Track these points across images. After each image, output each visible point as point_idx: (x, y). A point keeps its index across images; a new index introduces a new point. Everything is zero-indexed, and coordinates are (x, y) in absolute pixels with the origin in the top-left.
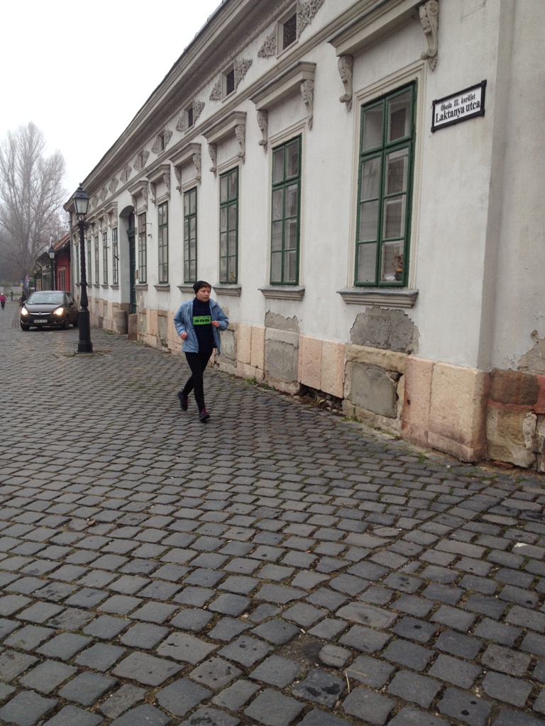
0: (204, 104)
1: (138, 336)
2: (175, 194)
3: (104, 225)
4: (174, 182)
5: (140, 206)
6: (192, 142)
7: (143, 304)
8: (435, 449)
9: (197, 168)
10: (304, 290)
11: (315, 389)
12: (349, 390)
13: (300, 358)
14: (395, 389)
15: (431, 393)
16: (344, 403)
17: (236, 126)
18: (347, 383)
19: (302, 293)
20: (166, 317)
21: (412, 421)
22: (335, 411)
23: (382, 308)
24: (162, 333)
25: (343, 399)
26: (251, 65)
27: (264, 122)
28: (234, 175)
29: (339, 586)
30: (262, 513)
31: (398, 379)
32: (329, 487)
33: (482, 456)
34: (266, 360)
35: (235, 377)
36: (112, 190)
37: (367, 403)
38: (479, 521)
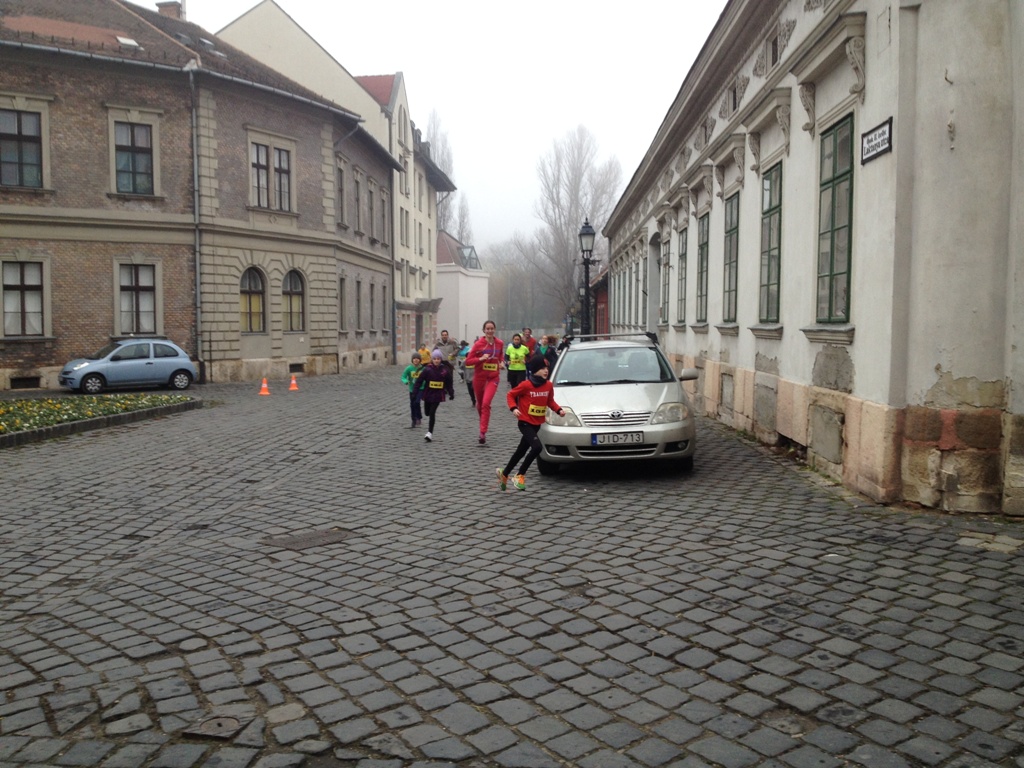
0: (715, 122)
3: (637, 255)
4: (692, 208)
5: (664, 234)
6: (705, 163)
8: (861, 493)
9: (708, 192)
10: (782, 328)
11: (788, 438)
12: (811, 437)
13: (778, 404)
16: (809, 451)
18: (810, 429)
19: (780, 331)
21: (849, 466)
22: (800, 460)
23: (832, 345)
25: (807, 447)
26: (748, 82)
28: (735, 201)
29: (640, 565)
30: (627, 527)
31: (843, 421)
32: (708, 515)
33: (896, 496)
34: (756, 410)
35: (730, 429)
36: (644, 212)
37: (822, 450)
38: (819, 540)
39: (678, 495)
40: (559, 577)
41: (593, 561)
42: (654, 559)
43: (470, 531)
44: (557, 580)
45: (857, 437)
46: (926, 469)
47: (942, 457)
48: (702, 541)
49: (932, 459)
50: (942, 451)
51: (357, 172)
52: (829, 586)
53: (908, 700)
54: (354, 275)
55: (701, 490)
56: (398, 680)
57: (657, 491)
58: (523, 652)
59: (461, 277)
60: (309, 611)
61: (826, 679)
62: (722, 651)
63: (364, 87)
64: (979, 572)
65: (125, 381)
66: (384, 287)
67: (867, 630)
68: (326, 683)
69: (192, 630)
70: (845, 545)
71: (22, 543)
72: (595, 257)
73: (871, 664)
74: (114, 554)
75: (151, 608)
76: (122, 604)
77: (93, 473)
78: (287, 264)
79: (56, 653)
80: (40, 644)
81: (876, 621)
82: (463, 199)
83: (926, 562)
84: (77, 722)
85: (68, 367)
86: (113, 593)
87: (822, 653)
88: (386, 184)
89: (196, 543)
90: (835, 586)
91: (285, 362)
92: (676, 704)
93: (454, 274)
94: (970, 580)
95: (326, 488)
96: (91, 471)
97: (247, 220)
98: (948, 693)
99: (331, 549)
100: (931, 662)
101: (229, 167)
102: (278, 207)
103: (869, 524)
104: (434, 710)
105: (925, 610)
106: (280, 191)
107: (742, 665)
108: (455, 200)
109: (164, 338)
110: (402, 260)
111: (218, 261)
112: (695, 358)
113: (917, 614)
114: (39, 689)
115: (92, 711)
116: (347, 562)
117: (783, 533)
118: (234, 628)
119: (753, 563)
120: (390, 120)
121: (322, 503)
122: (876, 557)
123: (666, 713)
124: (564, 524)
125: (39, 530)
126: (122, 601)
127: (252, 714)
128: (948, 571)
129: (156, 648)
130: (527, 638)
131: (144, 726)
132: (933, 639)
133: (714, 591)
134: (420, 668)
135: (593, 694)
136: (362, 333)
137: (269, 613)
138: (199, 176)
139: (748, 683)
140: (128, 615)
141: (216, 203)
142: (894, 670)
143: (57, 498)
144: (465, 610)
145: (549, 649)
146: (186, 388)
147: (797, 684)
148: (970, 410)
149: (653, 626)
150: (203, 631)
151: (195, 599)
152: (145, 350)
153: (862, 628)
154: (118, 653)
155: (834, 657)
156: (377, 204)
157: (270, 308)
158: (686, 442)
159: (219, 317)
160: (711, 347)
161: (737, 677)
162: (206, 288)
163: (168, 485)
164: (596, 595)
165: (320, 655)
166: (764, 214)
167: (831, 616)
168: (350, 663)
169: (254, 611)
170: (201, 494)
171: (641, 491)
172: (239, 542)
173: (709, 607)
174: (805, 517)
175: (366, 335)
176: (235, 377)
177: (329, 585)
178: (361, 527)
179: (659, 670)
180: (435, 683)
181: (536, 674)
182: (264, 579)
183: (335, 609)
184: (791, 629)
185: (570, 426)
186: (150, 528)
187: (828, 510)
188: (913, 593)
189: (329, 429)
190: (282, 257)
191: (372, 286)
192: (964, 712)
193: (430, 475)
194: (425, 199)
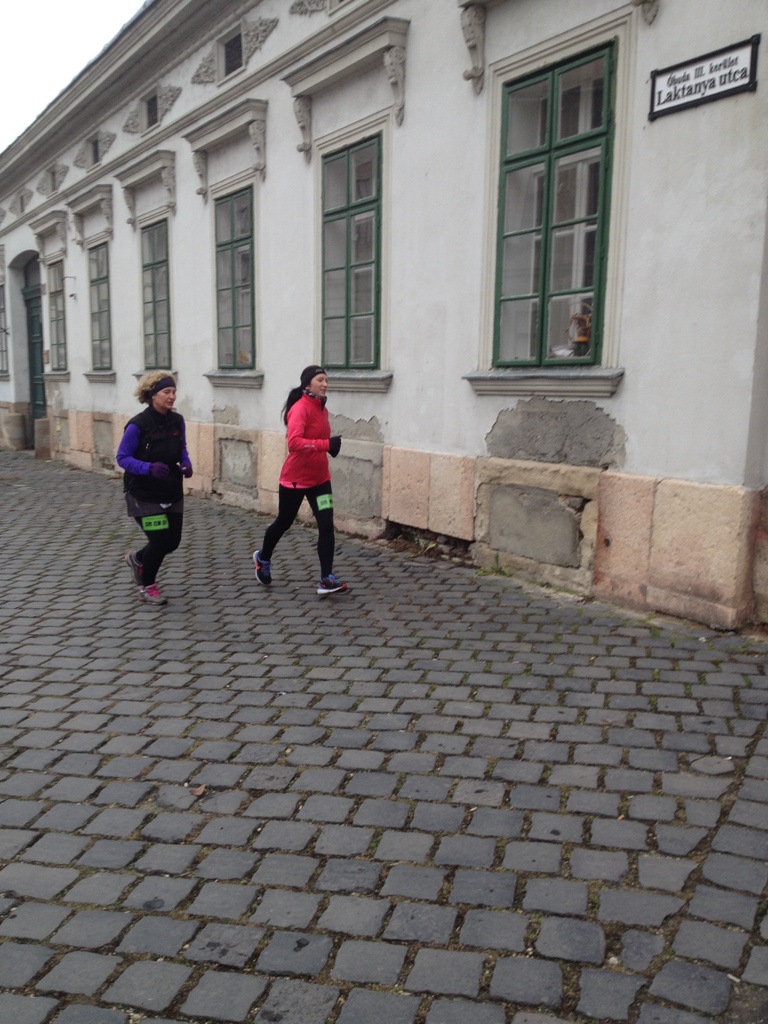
0: (179, 91)
1: (53, 454)
2: (124, 230)
4: (124, 215)
5: (53, 250)
6: (158, 148)
7: (60, 403)
8: (660, 612)
9: (169, 190)
11: (416, 529)
12: (485, 528)
13: (386, 482)
14: (577, 523)
15: (652, 527)
16: (480, 546)
17: (251, 122)
18: (482, 517)
19: (388, 381)
20: (109, 422)
21: (614, 571)
22: (456, 560)
23: (550, 399)
24: (101, 449)
25: (474, 541)
26: (275, 26)
27: (306, 116)
31: (584, 507)
33: (747, 617)
37: (518, 546)
45: (641, 531)
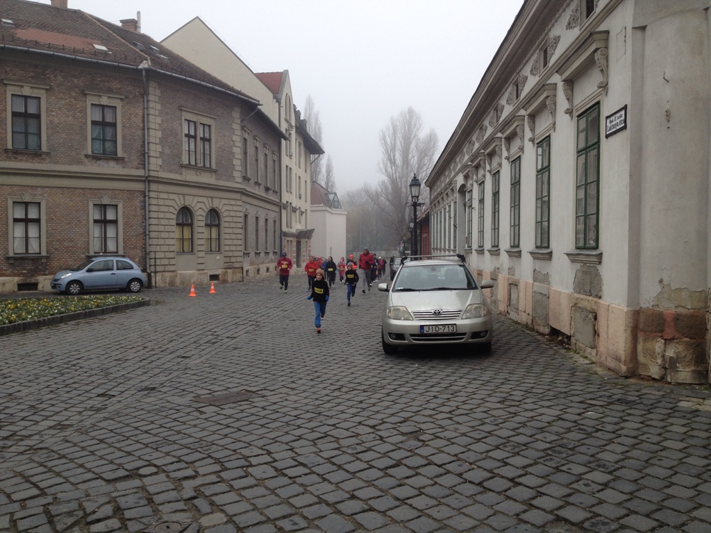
0: (504, 107)
2: (488, 175)
3: (449, 200)
4: (488, 167)
5: (469, 185)
6: (497, 136)
8: (609, 369)
9: (499, 156)
10: (552, 252)
11: (557, 330)
12: (573, 329)
13: (550, 306)
14: (594, 326)
15: (608, 327)
16: (572, 339)
17: (517, 126)
18: (572, 323)
19: (550, 254)
21: (600, 350)
22: (567, 346)
23: (587, 265)
25: (570, 336)
26: (527, 79)
27: (532, 124)
28: (518, 163)
29: (456, 419)
30: (447, 391)
31: (595, 318)
32: (503, 383)
33: (634, 372)
34: (534, 309)
35: (517, 323)
36: (454, 169)
37: (582, 338)
38: (581, 402)
39: (481, 369)
40: (400, 427)
41: (424, 415)
42: (466, 414)
43: (337, 393)
44: (398, 429)
45: (606, 329)
46: (654, 353)
47: (665, 344)
48: (499, 402)
49: (658, 345)
50: (665, 340)
51: (257, 140)
52: (589, 435)
53: (647, 516)
54: (254, 213)
55: (498, 366)
56: (290, 498)
57: (467, 366)
58: (377, 479)
59: (327, 214)
60: (227, 449)
61: (589, 500)
62: (516, 480)
63: (262, 81)
64: (694, 426)
65: (97, 286)
66: (275, 221)
67: (617, 466)
68: (241, 499)
69: (147, 461)
70: (600, 406)
71: (27, 399)
72: (420, 201)
73: (620, 490)
74: (91, 407)
75: (118, 445)
76: (98, 442)
77: (76, 350)
78: (208, 205)
79: (54, 476)
80: (42, 469)
81: (623, 460)
82: (329, 160)
83: (657, 418)
84: (69, 524)
85: (57, 276)
86: (92, 434)
87: (586, 482)
88: (276, 149)
89: (148, 400)
90: (594, 434)
91: (207, 273)
92: (485, 517)
93: (322, 212)
94: (688, 431)
95: (237, 362)
96: (75, 349)
97: (181, 174)
98: (676, 511)
99: (241, 405)
100: (662, 489)
101: (169, 136)
102: (202, 165)
103: (615, 391)
104: (316, 519)
105: (657, 452)
106: (204, 154)
107: (530, 490)
108: (324, 160)
109: (124, 256)
110: (287, 202)
111: (161, 202)
112: (491, 273)
113: (652, 455)
114: (43, 501)
115: (80, 517)
116: (252, 415)
117: (556, 397)
118: (176, 460)
119: (536, 418)
120: (279, 104)
121: (234, 372)
122: (621, 414)
123: (477, 523)
124: (402, 389)
125: (39, 390)
126: (98, 440)
127: (191, 520)
128: (672, 424)
129: (122, 473)
130: (379, 469)
131: (116, 528)
132: (663, 473)
133: (509, 437)
134: (305, 489)
135: (426, 509)
136: (259, 253)
137: (199, 449)
138: (148, 143)
139: (535, 502)
140: (102, 450)
141: (160, 162)
142: (637, 494)
143: (51, 368)
144: (336, 449)
145: (394, 477)
146: (138, 292)
147: (568, 504)
148: (683, 311)
149: (466, 462)
150: (154, 462)
151: (148, 439)
152: (110, 264)
153: (613, 464)
154: (97, 476)
155: (594, 484)
156: (270, 163)
157: (196, 236)
158: (486, 332)
159: (161, 241)
160: (502, 265)
161: (527, 498)
162: (153, 221)
163: (127, 360)
164: (427, 440)
165: (235, 479)
166: (538, 172)
167: (592, 456)
168: (256, 486)
169: (189, 448)
170: (150, 366)
171: (456, 366)
172: (177, 400)
173: (506, 449)
174: (571, 386)
175: (262, 255)
176: (172, 283)
177: (240, 430)
178: (262, 390)
179: (472, 493)
180: (316, 500)
181: (386, 495)
182: (195, 426)
183: (245, 448)
184: (563, 465)
185: (404, 320)
186: (115, 389)
187: (587, 381)
188: (648, 440)
189: (237, 321)
190: (204, 200)
191: (266, 220)
192: (687, 525)
193: (308, 353)
194: (303, 159)
